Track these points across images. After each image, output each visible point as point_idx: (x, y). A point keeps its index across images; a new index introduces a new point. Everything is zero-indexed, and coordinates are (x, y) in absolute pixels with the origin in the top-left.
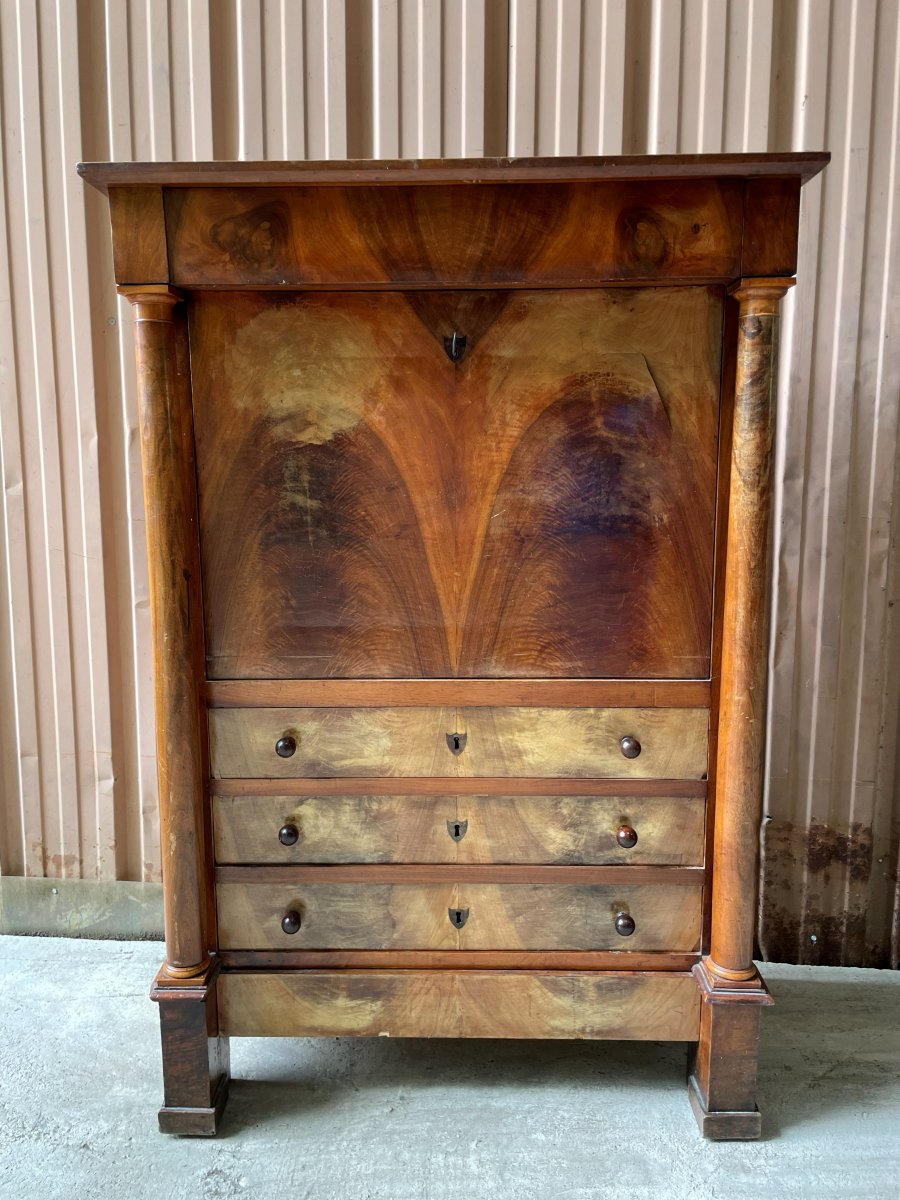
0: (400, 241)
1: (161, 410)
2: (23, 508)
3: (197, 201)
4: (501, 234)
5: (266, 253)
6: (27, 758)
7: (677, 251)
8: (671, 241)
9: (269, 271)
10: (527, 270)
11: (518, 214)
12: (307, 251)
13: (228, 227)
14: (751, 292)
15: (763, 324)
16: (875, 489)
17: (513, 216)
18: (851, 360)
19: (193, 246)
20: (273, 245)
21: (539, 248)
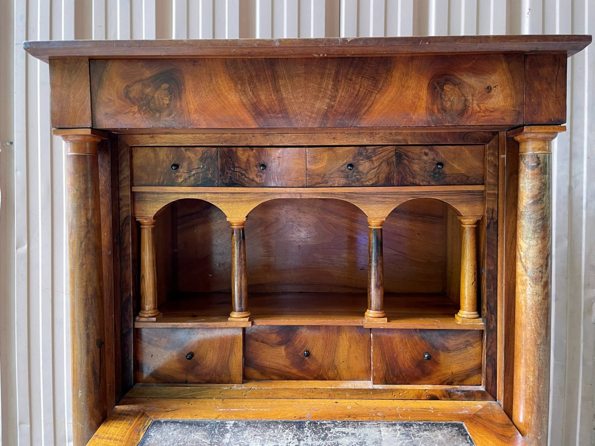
0: (265, 97)
1: (84, 220)
2: (26, 261)
3: (114, 69)
4: (341, 93)
5: (166, 105)
6: (23, 425)
7: (474, 105)
8: (470, 98)
9: (168, 119)
10: (361, 118)
11: (354, 78)
12: (196, 104)
13: (137, 88)
14: (529, 135)
15: (541, 160)
16: (586, 256)
17: (351, 80)
18: (566, 173)
19: (110, 100)
20: (170, 100)
21: (370, 103)
